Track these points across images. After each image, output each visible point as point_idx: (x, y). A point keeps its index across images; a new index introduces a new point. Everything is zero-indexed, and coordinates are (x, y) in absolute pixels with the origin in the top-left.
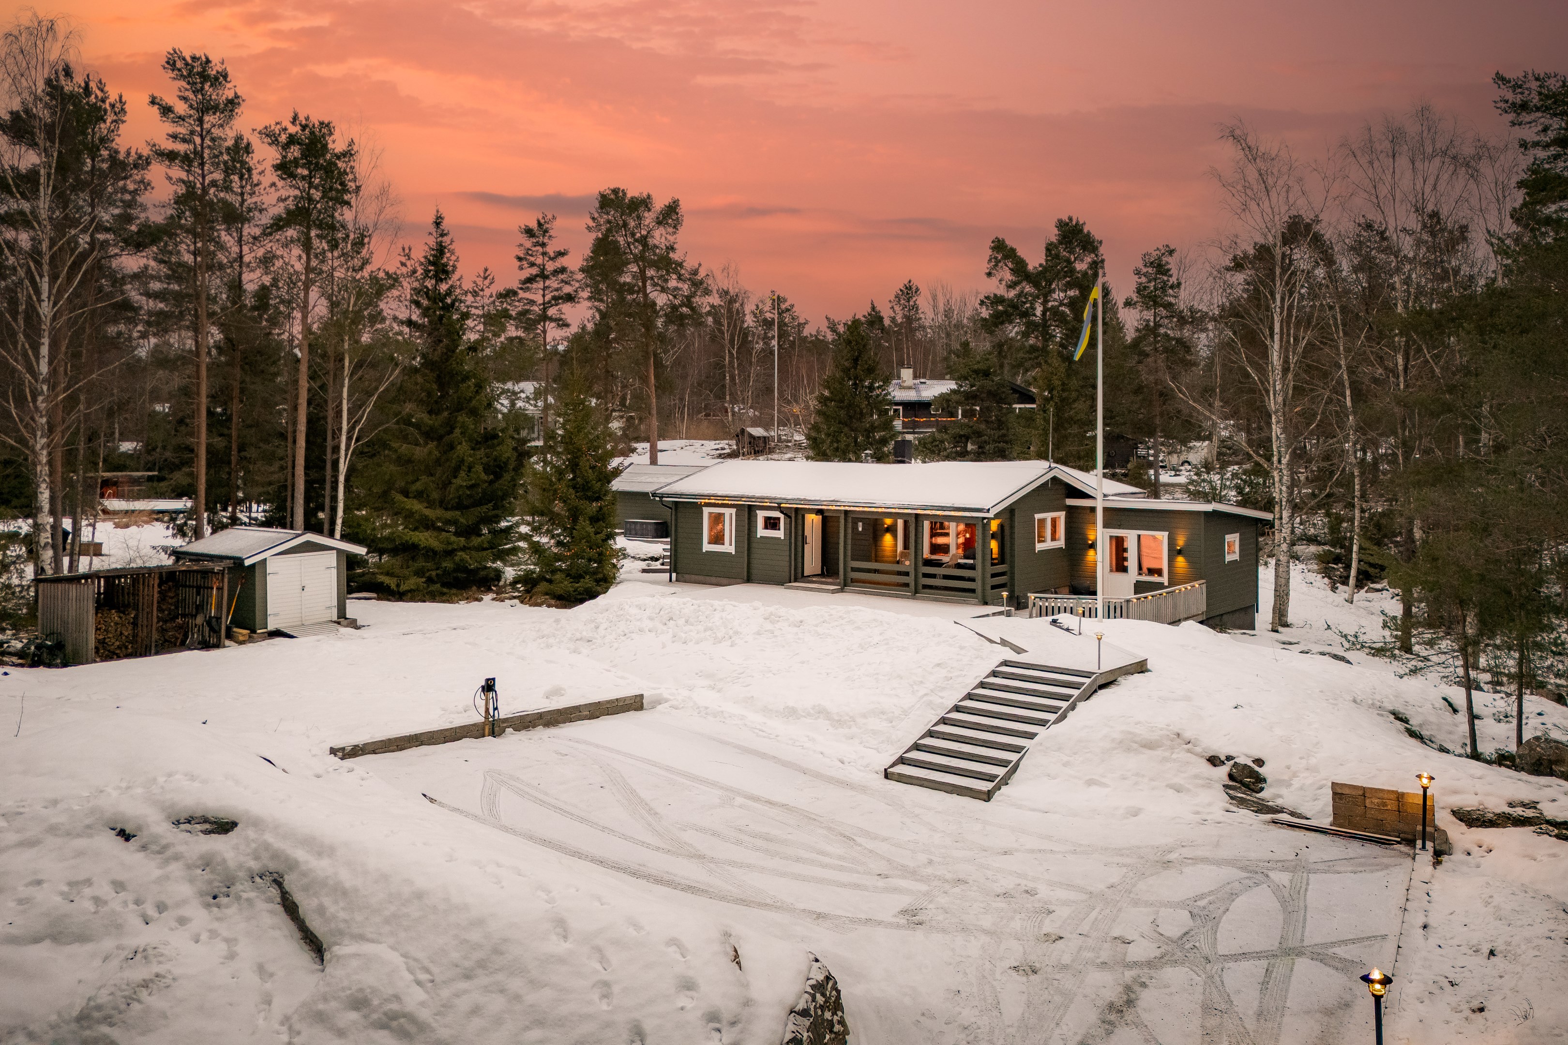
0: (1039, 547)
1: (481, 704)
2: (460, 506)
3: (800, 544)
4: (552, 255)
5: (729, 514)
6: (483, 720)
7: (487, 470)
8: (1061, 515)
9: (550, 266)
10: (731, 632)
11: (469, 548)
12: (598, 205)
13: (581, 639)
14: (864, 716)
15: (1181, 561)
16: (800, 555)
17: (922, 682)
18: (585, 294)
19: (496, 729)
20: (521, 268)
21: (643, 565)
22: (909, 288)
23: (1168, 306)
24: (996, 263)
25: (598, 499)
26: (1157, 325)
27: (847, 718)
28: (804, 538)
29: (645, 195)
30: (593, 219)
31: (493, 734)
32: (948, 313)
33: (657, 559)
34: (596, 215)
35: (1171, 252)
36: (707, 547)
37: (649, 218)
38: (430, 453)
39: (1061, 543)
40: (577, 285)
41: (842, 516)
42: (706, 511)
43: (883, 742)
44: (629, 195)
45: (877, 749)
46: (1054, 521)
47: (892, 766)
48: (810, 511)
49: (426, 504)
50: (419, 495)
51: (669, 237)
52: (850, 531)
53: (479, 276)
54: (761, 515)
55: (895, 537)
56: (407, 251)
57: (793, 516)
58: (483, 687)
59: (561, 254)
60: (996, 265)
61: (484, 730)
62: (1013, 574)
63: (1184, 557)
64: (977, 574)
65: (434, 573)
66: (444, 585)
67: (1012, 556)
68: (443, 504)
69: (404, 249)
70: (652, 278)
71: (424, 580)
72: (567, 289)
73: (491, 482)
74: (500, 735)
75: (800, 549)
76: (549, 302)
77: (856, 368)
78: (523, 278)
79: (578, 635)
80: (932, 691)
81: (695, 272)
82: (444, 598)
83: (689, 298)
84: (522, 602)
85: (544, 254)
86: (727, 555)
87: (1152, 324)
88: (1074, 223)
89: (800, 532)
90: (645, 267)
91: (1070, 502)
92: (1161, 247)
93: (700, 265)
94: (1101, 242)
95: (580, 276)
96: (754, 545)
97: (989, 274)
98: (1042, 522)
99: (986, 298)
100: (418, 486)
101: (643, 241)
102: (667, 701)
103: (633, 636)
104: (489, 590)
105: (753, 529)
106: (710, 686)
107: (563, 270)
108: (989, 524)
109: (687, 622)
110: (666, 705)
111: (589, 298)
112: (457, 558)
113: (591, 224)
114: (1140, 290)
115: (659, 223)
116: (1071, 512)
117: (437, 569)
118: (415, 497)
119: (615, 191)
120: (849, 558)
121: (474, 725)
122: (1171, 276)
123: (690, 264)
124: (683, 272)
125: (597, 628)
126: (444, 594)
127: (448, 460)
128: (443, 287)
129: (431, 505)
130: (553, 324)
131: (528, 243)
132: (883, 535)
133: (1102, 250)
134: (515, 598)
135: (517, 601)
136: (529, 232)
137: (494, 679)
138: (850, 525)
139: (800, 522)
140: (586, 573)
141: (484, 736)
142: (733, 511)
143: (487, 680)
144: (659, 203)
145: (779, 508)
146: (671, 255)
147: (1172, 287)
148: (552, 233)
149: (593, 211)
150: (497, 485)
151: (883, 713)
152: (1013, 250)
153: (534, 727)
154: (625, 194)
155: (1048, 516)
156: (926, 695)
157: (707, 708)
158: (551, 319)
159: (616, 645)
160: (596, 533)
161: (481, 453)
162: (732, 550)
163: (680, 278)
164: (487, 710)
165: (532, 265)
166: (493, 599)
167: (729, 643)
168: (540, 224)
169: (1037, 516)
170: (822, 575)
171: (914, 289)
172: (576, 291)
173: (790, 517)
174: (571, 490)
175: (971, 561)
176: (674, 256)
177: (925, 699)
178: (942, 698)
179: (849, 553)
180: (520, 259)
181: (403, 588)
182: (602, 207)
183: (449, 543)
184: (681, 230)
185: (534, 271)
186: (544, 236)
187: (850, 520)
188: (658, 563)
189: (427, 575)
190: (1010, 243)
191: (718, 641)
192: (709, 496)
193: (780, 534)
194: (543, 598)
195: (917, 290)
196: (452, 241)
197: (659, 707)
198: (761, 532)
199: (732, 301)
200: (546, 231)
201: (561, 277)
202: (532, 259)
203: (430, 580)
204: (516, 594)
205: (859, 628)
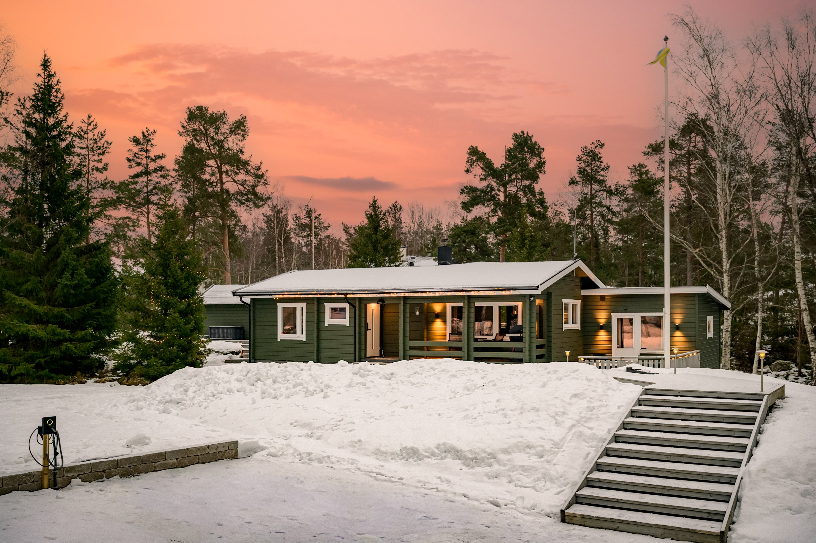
0: (566, 327)
1: (38, 450)
2: (66, 304)
3: (363, 329)
4: (153, 158)
5: (300, 306)
6: (40, 468)
7: (89, 273)
8: (578, 302)
9: (152, 166)
10: (322, 386)
11: (74, 340)
12: (186, 117)
13: (171, 401)
14: (506, 451)
15: (678, 335)
16: (363, 339)
17: (564, 413)
18: (178, 186)
19: (59, 480)
20: (131, 166)
21: (227, 357)
22: (395, 206)
23: (600, 182)
24: (472, 163)
25: (187, 297)
26: (593, 197)
27: (483, 455)
28: (366, 325)
29: (222, 111)
30: (183, 127)
31: (55, 486)
32: (421, 224)
33: (237, 354)
34: (185, 124)
35: (602, 145)
36: (281, 336)
37: (225, 128)
38: (38, 258)
39: (578, 326)
40: (172, 179)
41: (402, 302)
42: (280, 306)
43: (539, 479)
44: (210, 111)
45: (534, 488)
46: (574, 306)
47: (568, 507)
48: (372, 300)
49: (35, 302)
50: (28, 294)
51: (238, 143)
52: (408, 315)
53: (84, 122)
54: (328, 306)
55: (445, 321)
56: (22, 101)
57: (357, 304)
58: (39, 428)
59: (160, 157)
60: (471, 165)
61: (42, 480)
62: (549, 347)
63: (682, 331)
64: (524, 345)
65: (42, 360)
66: (51, 371)
67: (550, 332)
68: (50, 301)
69: (19, 100)
70: (227, 172)
71: (33, 365)
72: (164, 182)
73: (93, 286)
74: (63, 487)
75: (363, 333)
76: (151, 191)
77: (376, 234)
78: (132, 174)
79: (168, 398)
80: (578, 421)
81: (258, 169)
82: (50, 381)
83: (253, 187)
84: (120, 383)
85: (147, 157)
86: (300, 342)
87: (589, 196)
88: (525, 135)
89: (363, 320)
90: (221, 164)
91: (584, 292)
92: (595, 142)
93: (261, 163)
94: (543, 149)
95: (173, 174)
96: (322, 333)
97: (467, 171)
98: (567, 305)
99: (465, 187)
100: (28, 286)
101: (219, 144)
102: (263, 449)
103: (222, 396)
104: (92, 376)
105: (322, 319)
106: (307, 435)
107: (162, 168)
108: (534, 301)
109: (274, 382)
110: (264, 453)
111: (180, 191)
112: (63, 348)
113: (181, 130)
114: (581, 172)
115: (232, 132)
116: (586, 300)
117: (45, 357)
118: (25, 296)
119: (199, 108)
120: (408, 339)
121: (30, 475)
122: (602, 162)
123: (254, 162)
124: (249, 168)
125: (186, 391)
126: (52, 378)
127: (55, 266)
128: (51, 121)
129: (39, 302)
130: (155, 207)
131: (136, 149)
132: (433, 321)
133: (544, 155)
134: (114, 380)
135: (116, 383)
136: (136, 141)
137: (54, 418)
138: (408, 311)
139: (363, 311)
140: (177, 358)
141: (41, 488)
142: (304, 305)
143: (45, 420)
144: (232, 118)
145: (346, 300)
146: (241, 155)
147: (603, 169)
148: (153, 142)
149: (183, 121)
150: (98, 288)
151: (530, 447)
152: (484, 154)
153: (109, 477)
154: (206, 110)
155: (570, 302)
156: (574, 426)
157: (309, 454)
158: (152, 203)
159: (205, 404)
160: (185, 324)
161: (83, 260)
162: (303, 337)
163: (247, 172)
164: (46, 456)
165: (139, 164)
166: (95, 382)
167: (322, 395)
168: (144, 136)
169: (565, 301)
170: (381, 356)
171: (399, 207)
172: (171, 184)
173: (354, 307)
174: (162, 286)
175: (518, 335)
176: (244, 157)
177: (574, 430)
178: (591, 429)
179: (408, 334)
180: (129, 160)
181: (14, 373)
182: (189, 119)
183: (55, 334)
184: (248, 138)
185: (139, 169)
186: (147, 144)
187: (408, 306)
188: (238, 356)
189: (37, 361)
190: (481, 149)
191: (308, 393)
192: (283, 293)
193: (346, 322)
194: (139, 379)
195: (401, 208)
196: (58, 82)
197: (255, 456)
198: (329, 321)
199: (279, 212)
200: (149, 141)
201: (159, 173)
202: (139, 161)
203: (39, 367)
204: (117, 378)
205: (454, 376)
